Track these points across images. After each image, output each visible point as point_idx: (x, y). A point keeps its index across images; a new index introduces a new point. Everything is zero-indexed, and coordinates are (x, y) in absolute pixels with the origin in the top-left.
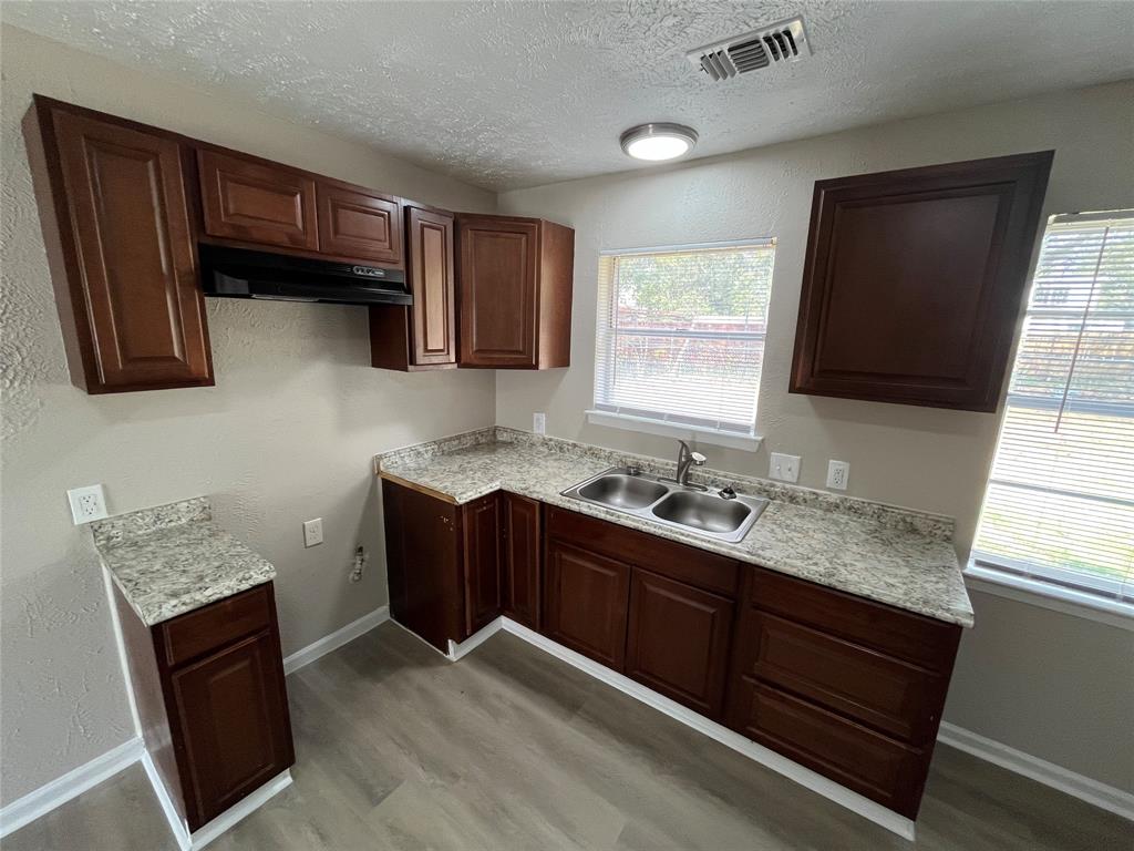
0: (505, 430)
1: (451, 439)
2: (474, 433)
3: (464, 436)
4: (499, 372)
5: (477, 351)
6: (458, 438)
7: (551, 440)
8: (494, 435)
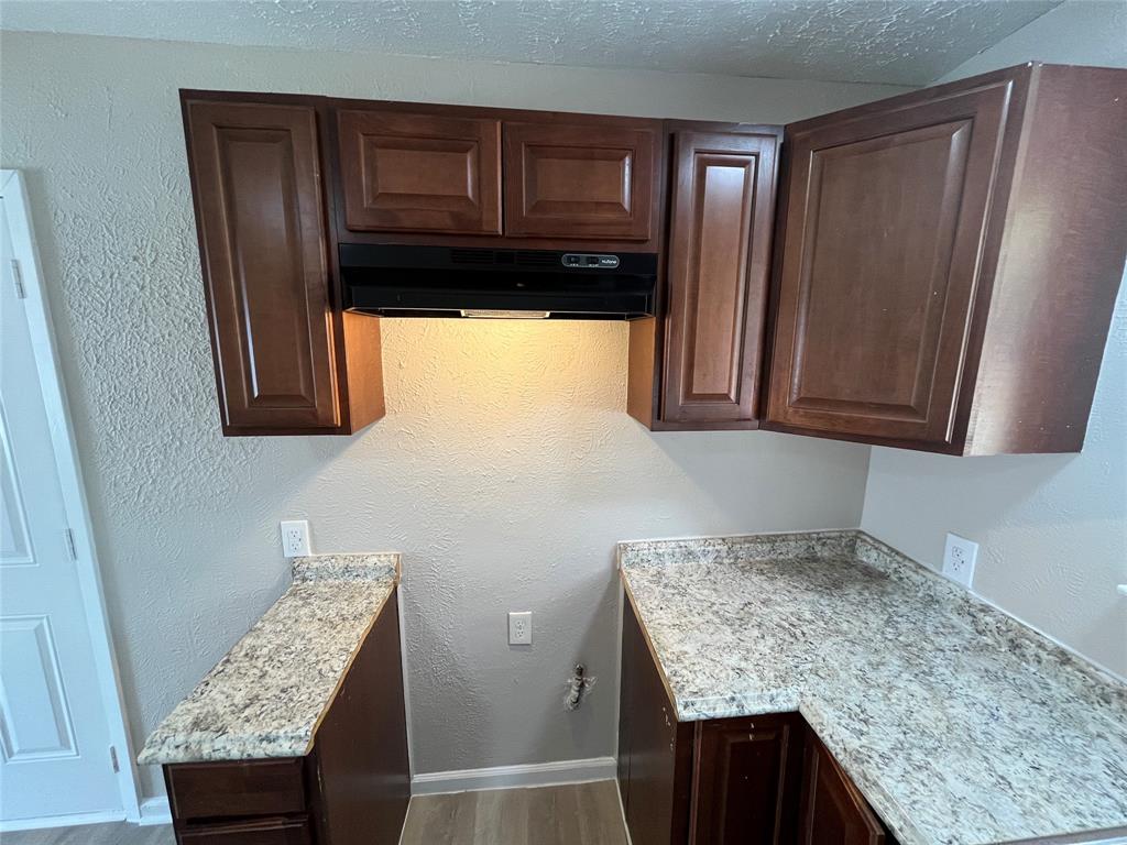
0: (877, 544)
1: (756, 539)
2: (807, 537)
3: (785, 538)
4: (878, 452)
5: (800, 400)
6: (772, 540)
7: (985, 609)
8: (852, 548)
